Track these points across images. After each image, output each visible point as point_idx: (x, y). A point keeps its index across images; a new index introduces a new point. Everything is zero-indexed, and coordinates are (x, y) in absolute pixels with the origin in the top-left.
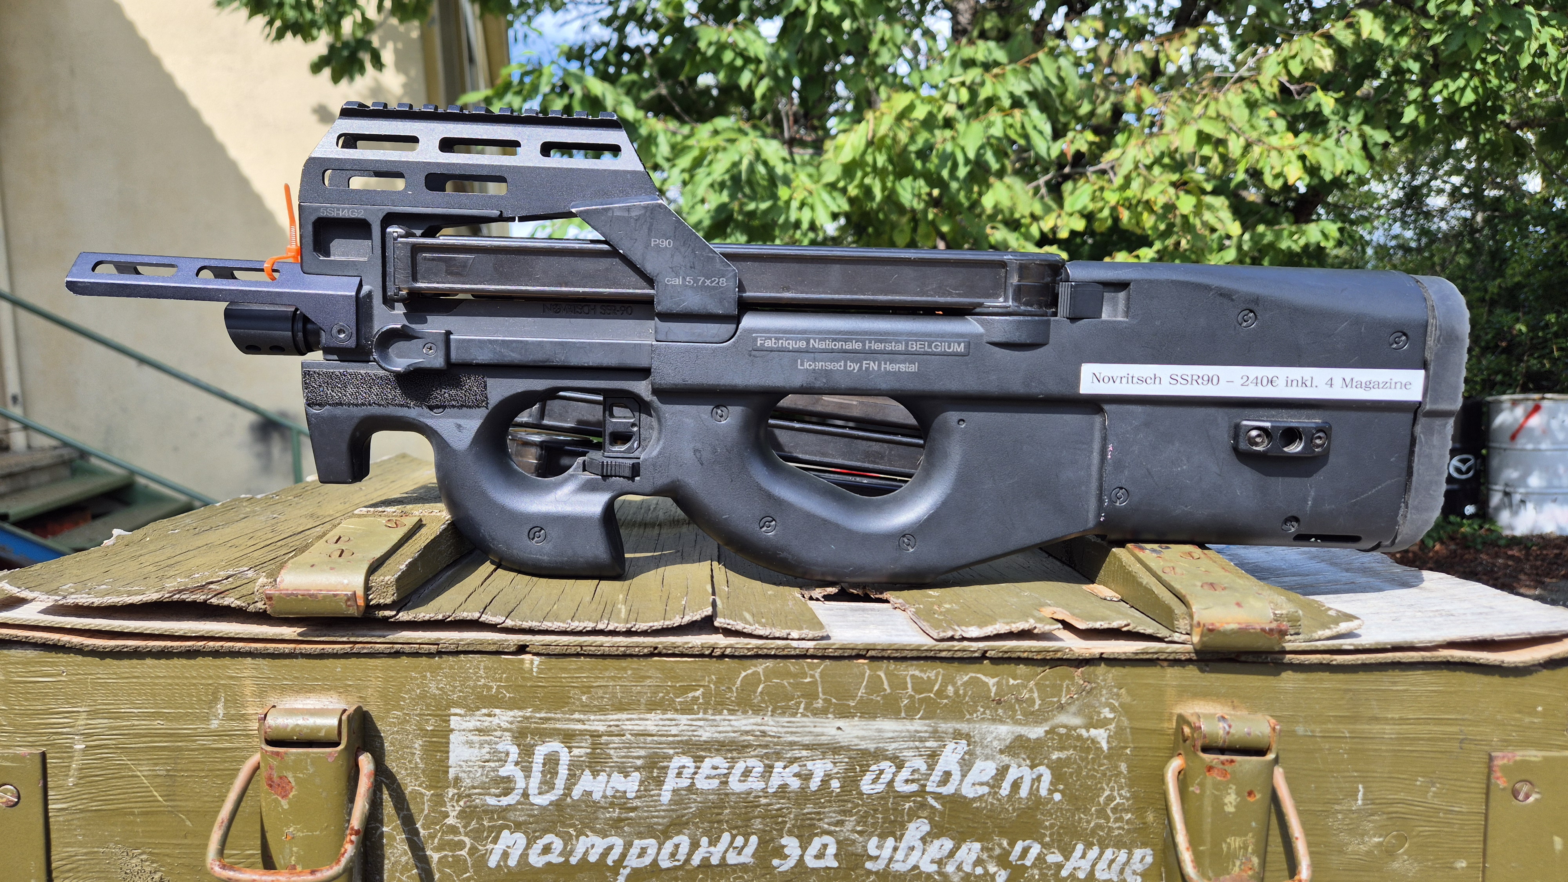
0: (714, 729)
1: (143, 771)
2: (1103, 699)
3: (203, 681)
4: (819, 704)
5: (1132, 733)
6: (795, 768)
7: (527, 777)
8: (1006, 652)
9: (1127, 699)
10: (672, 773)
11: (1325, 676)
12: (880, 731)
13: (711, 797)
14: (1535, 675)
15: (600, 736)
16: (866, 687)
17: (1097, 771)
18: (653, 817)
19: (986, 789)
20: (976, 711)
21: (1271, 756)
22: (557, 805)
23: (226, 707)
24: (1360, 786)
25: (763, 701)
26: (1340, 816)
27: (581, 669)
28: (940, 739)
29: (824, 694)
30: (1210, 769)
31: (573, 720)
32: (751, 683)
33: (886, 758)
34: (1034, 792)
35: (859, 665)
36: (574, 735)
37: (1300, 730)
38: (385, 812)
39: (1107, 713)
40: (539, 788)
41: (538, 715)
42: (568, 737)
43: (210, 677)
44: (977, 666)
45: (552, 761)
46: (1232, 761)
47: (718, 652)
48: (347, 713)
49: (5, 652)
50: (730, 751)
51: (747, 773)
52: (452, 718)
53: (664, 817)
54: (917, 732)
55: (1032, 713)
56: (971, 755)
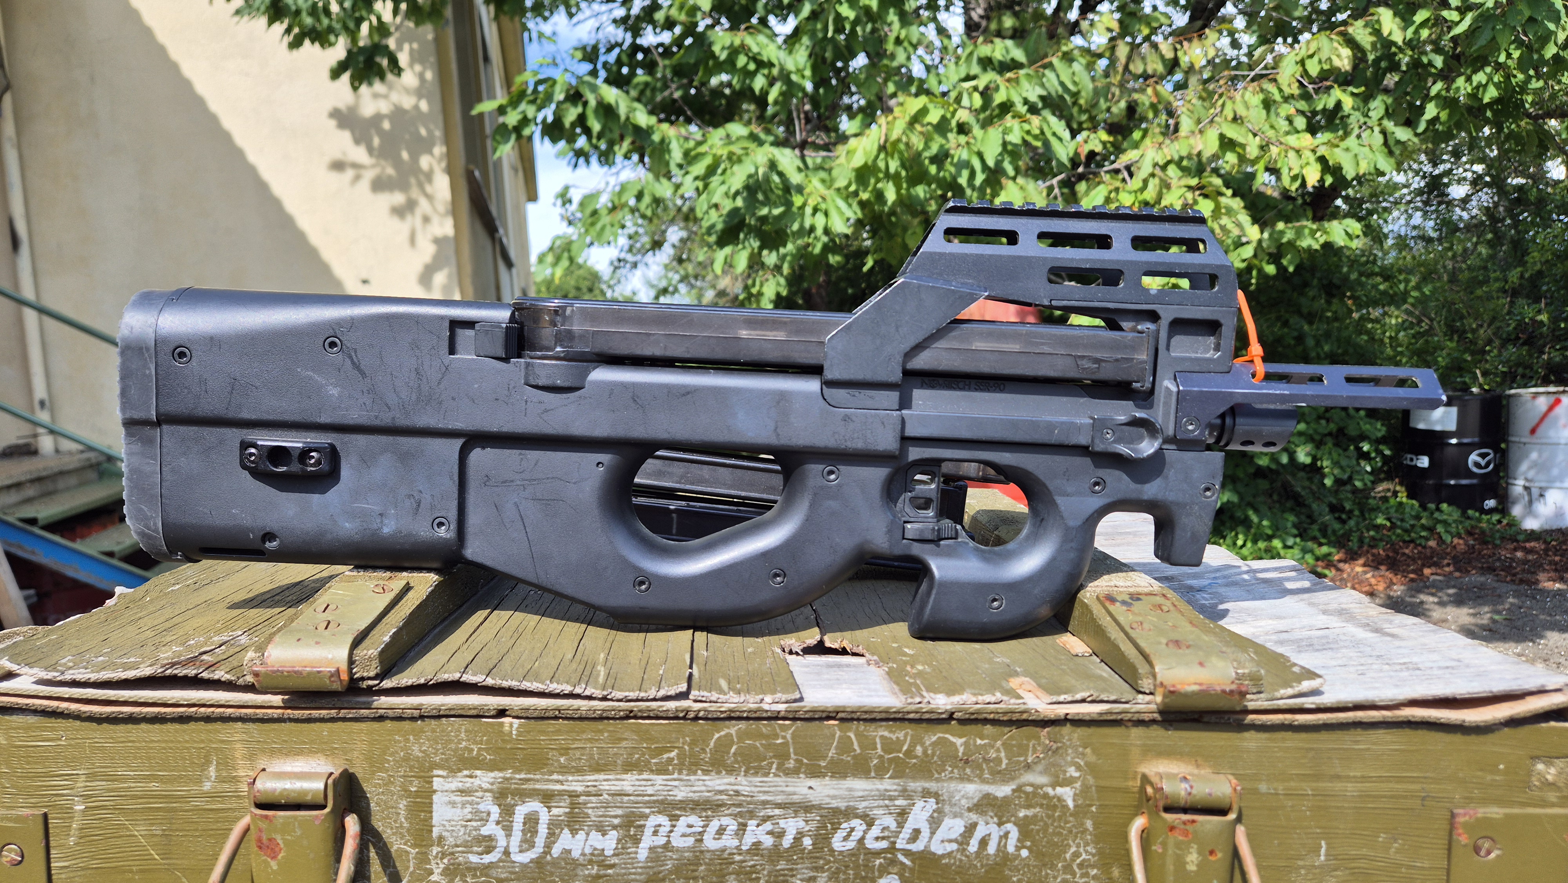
0: (688, 789)
1: (139, 830)
2: (1069, 759)
3: (195, 745)
4: (791, 764)
5: (1097, 791)
6: (768, 826)
7: (509, 836)
8: (973, 714)
9: (1092, 758)
10: (648, 831)
11: (1289, 735)
12: (850, 790)
13: (686, 854)
14: (1497, 733)
15: (578, 796)
16: (837, 748)
17: (1063, 828)
18: (631, 874)
19: (955, 846)
20: (944, 771)
21: (1232, 816)
22: (537, 863)
23: (218, 770)
24: (1323, 843)
25: (736, 762)
26: (1303, 872)
27: (558, 732)
28: (909, 798)
29: (795, 754)
30: (1172, 828)
31: (551, 781)
32: (724, 744)
33: (857, 816)
34: (1001, 848)
35: (829, 726)
36: (553, 795)
37: (1263, 787)
38: (372, 870)
39: (1072, 772)
40: (520, 846)
41: (517, 776)
42: (547, 798)
43: (202, 741)
44: (945, 726)
45: (531, 821)
46: (1193, 821)
47: (691, 715)
48: (333, 777)
49: (7, 717)
50: (705, 810)
51: (721, 831)
52: (435, 779)
53: (641, 874)
54: (886, 790)
55: (999, 772)
56: (939, 813)
